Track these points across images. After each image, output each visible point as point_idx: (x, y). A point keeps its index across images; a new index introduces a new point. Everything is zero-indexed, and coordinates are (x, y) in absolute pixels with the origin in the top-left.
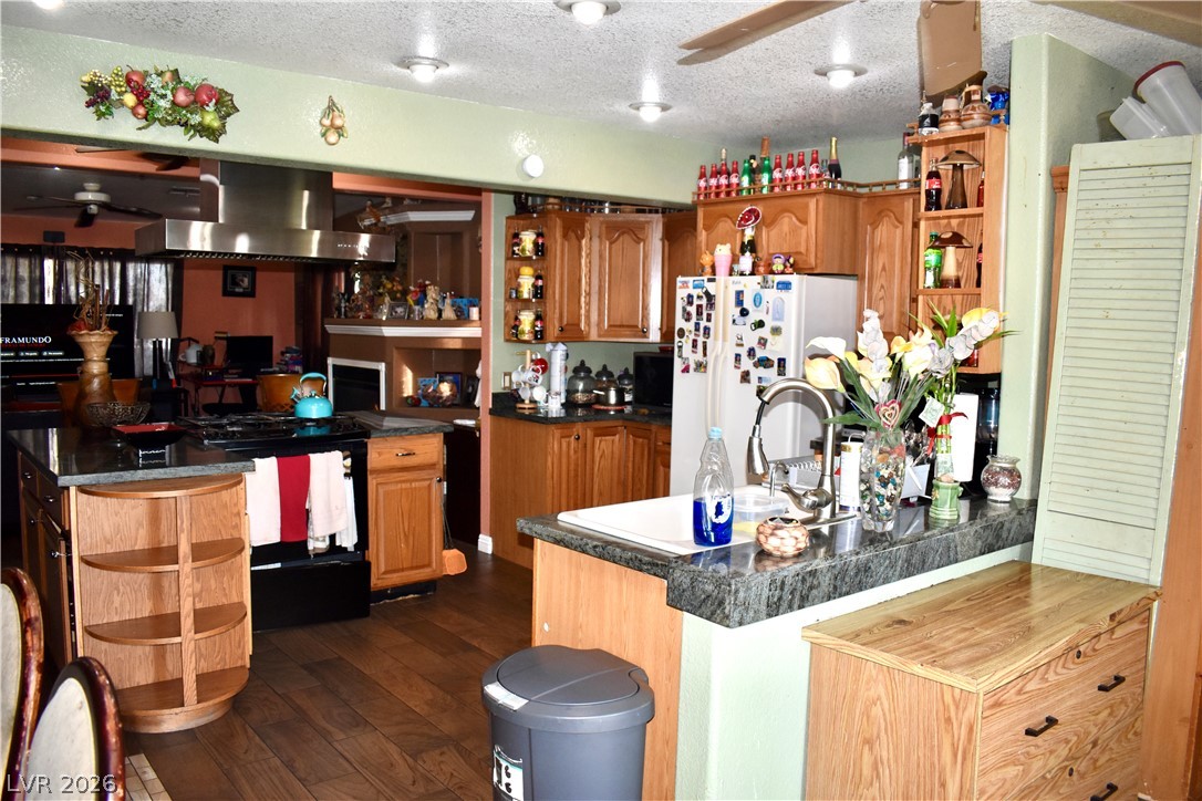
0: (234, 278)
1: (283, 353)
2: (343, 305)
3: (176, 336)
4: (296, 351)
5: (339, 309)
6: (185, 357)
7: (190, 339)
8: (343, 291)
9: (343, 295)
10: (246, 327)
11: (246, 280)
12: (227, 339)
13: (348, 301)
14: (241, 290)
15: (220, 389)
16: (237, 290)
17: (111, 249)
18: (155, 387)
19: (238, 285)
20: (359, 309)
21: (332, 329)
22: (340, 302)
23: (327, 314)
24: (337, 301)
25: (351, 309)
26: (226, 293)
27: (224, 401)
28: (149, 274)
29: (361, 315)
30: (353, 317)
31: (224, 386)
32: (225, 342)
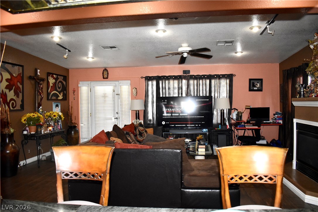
0: (253, 83)
1: (274, 115)
2: (302, 90)
3: (230, 108)
4: (280, 114)
5: (300, 93)
6: (232, 116)
7: (235, 109)
8: (302, 83)
9: (302, 85)
10: (258, 104)
11: (258, 84)
12: (250, 109)
13: (305, 88)
14: (256, 89)
15: (243, 131)
16: (255, 89)
17: (206, 75)
18: (220, 128)
19: (255, 86)
20: (312, 92)
21: (295, 104)
22: (301, 89)
23: (294, 96)
24: (298, 89)
25: (307, 92)
26: (250, 90)
27: (245, 135)
28: (220, 84)
29: (314, 95)
30: (308, 97)
31: (245, 130)
32: (249, 110)
